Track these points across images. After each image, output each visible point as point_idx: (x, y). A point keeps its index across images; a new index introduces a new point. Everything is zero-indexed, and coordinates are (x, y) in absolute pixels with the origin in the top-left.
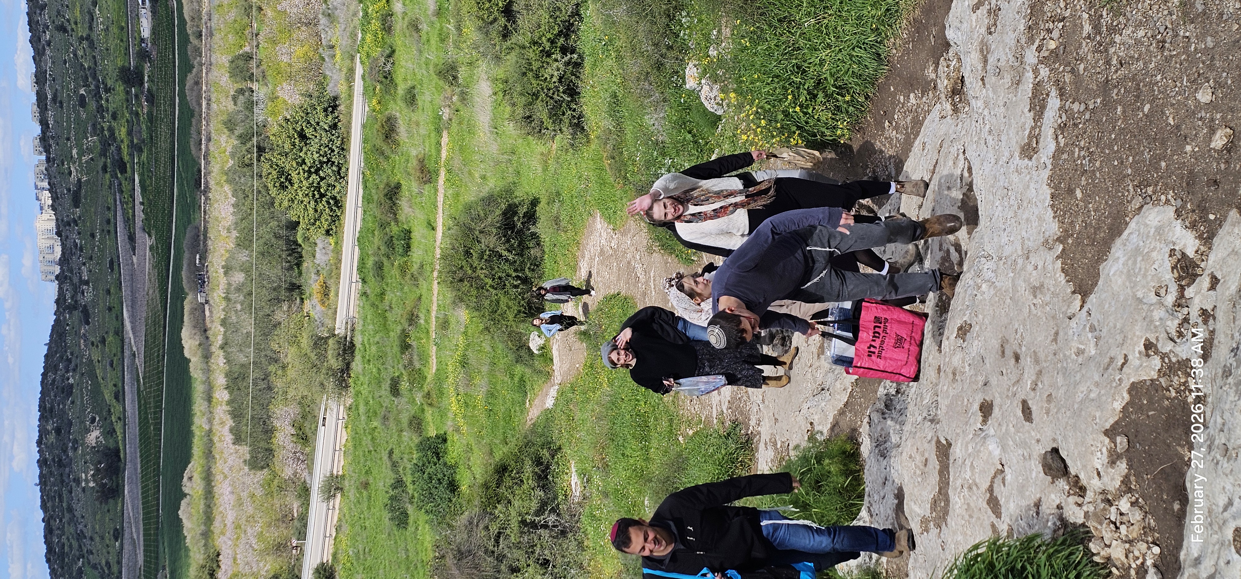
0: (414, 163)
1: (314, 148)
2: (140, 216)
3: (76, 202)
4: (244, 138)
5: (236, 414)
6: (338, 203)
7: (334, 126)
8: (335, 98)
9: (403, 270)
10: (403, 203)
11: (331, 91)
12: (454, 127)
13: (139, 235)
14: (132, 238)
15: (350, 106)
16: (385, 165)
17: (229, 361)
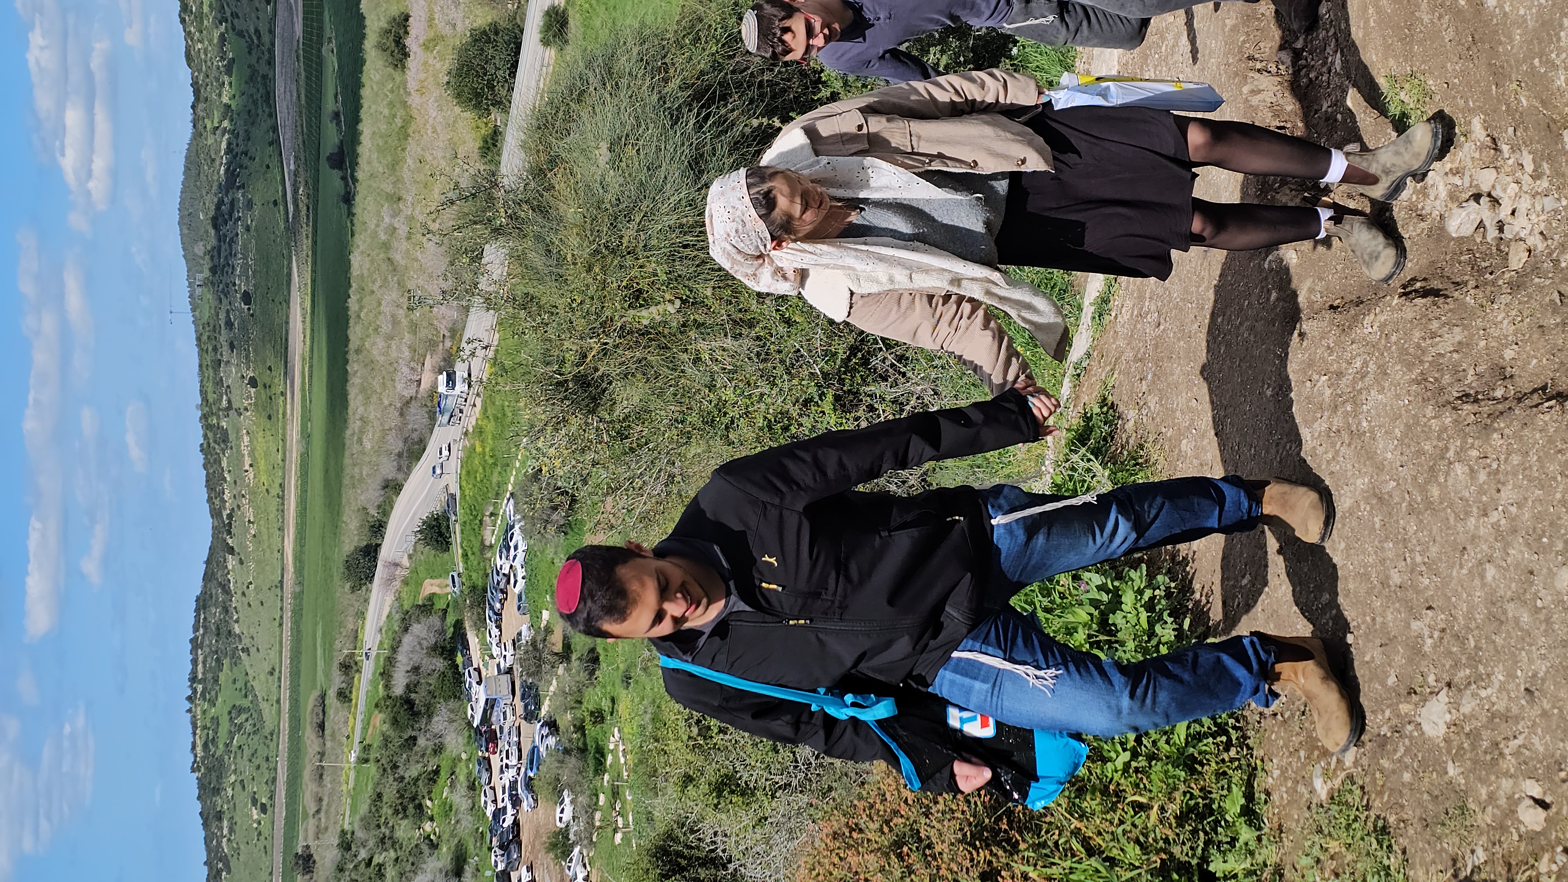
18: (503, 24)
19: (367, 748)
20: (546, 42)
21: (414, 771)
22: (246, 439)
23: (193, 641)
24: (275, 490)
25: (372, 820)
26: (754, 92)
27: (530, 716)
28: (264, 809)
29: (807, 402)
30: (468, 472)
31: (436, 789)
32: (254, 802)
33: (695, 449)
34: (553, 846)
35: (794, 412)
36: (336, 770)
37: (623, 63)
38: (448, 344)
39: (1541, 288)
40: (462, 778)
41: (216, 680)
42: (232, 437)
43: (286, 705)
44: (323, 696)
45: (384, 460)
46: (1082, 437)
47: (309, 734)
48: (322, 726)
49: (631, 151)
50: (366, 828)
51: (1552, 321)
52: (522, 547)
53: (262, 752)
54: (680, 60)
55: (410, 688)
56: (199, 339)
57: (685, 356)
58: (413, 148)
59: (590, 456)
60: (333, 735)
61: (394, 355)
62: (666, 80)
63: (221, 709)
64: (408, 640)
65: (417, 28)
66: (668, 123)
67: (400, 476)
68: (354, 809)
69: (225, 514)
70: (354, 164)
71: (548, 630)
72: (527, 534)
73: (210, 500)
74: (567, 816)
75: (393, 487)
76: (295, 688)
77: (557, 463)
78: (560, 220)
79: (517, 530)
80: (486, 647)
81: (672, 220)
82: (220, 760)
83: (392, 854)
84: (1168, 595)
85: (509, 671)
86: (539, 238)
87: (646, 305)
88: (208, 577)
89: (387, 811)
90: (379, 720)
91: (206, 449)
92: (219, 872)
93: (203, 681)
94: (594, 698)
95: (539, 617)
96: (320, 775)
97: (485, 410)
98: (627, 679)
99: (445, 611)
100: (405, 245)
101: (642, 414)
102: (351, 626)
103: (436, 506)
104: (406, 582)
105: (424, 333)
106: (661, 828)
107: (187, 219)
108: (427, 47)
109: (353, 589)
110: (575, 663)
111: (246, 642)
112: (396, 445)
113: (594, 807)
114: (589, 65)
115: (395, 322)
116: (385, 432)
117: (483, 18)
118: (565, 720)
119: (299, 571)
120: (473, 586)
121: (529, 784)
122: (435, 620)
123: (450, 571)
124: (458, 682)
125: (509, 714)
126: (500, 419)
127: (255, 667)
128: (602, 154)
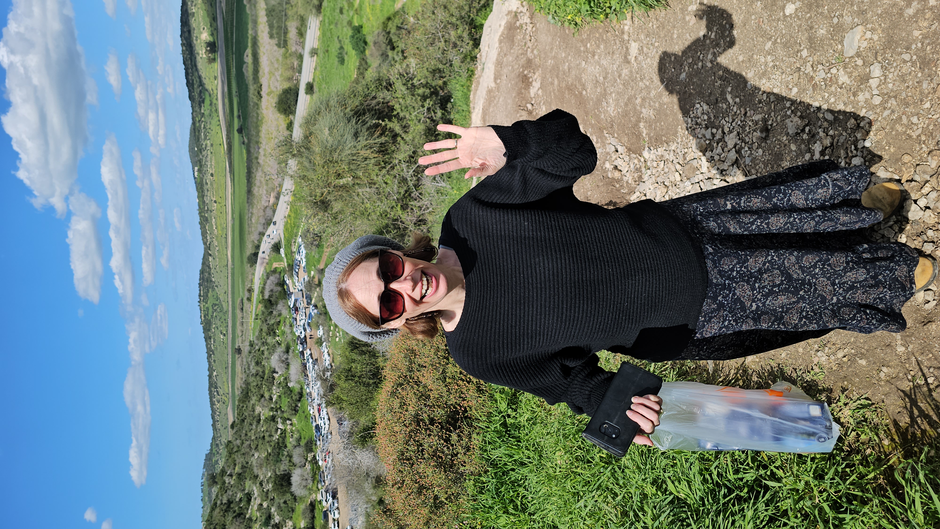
5: (270, 26)
18: (293, 87)
19: (257, 315)
20: (307, 93)
21: (272, 322)
22: (214, 220)
23: (199, 284)
24: (224, 236)
25: (260, 337)
26: (373, 112)
27: (309, 304)
28: (224, 335)
29: (392, 208)
30: (286, 229)
31: (279, 327)
32: (221, 333)
33: (358, 222)
34: (317, 343)
35: (389, 210)
36: (247, 322)
37: (332, 103)
38: (278, 189)
39: (598, 174)
40: (288, 323)
41: (207, 296)
42: (209, 219)
43: (230, 303)
44: (242, 300)
45: (259, 225)
47: (238, 311)
48: (242, 309)
49: (335, 131)
50: (258, 339)
51: (601, 184)
52: (304, 252)
53: (223, 317)
54: (350, 102)
55: (270, 296)
56: (197, 188)
57: (354, 194)
58: (264, 126)
59: (325, 225)
60: (246, 312)
61: (261, 192)
62: (346, 108)
63: (209, 304)
64: (269, 282)
65: (264, 89)
66: (347, 122)
67: (264, 231)
68: (253, 334)
69: (208, 243)
71: (313, 278)
72: (306, 248)
73: (203, 239)
74: (321, 333)
75: (262, 234)
76: (233, 298)
77: (315, 227)
78: (314, 152)
79: (302, 247)
80: (294, 283)
81: (349, 152)
82: (210, 320)
83: (266, 347)
85: (302, 290)
86: (307, 158)
87: (342, 178)
88: (203, 264)
89: (264, 334)
90: (261, 307)
91: (201, 223)
92: (211, 355)
93: (203, 296)
95: (310, 273)
96: (242, 324)
97: (291, 210)
99: (280, 273)
100: (263, 157)
101: (341, 212)
102: (250, 278)
103: (276, 240)
104: (267, 264)
105: (270, 186)
107: (191, 150)
109: (251, 266)
111: (217, 283)
112: (263, 221)
113: (330, 330)
114: (321, 104)
115: (261, 182)
116: (259, 217)
117: (286, 85)
118: (320, 304)
119: (233, 261)
120: (289, 265)
121: (309, 324)
122: (277, 275)
123: (281, 260)
124: (285, 294)
125: (302, 304)
126: (296, 212)
127: (220, 291)
128: (326, 132)
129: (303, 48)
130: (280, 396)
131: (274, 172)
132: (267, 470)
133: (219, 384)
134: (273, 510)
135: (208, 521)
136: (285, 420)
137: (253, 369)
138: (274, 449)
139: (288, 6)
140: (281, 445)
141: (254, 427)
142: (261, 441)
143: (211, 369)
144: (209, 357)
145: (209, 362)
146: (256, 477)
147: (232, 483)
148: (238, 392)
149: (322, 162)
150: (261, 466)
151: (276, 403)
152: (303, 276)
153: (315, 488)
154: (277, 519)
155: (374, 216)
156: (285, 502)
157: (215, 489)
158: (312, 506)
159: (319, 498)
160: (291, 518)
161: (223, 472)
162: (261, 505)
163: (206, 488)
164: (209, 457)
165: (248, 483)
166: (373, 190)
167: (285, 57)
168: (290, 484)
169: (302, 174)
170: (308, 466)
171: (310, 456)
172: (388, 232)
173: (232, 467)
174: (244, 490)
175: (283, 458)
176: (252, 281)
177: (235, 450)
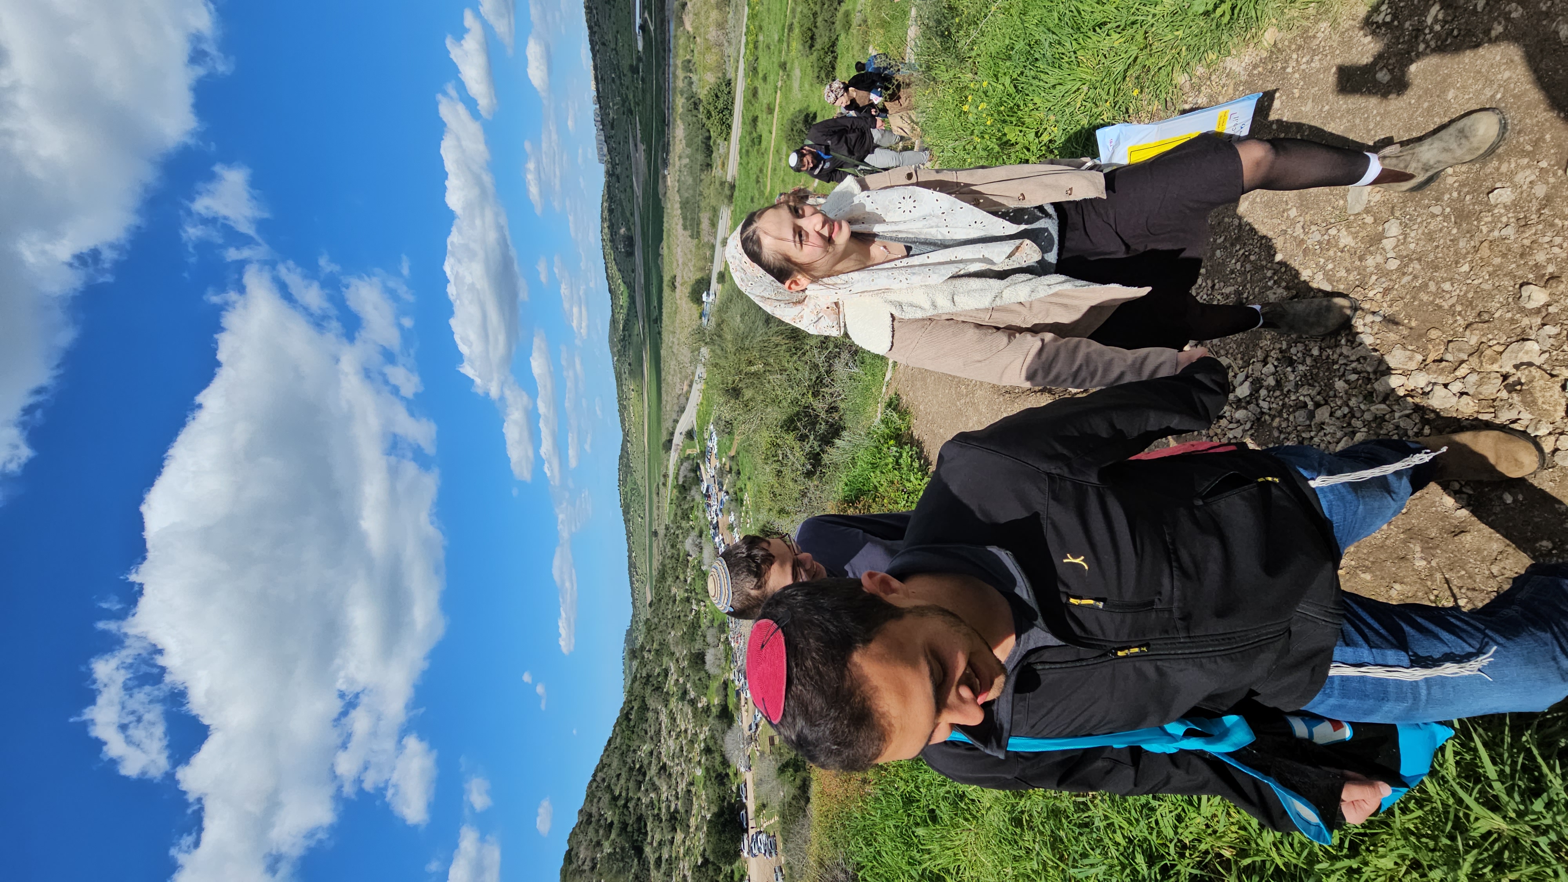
0: (765, 106)
1: (721, 101)
2: (639, 136)
3: (612, 128)
4: (688, 99)
5: (685, 218)
6: (729, 127)
7: (729, 93)
8: (730, 80)
9: (758, 151)
10: (759, 124)
11: (728, 77)
12: (783, 89)
13: (639, 143)
14: (636, 145)
15: (736, 84)
16: (751, 108)
17: (680, 197)
18: (705, 277)
19: (672, 500)
20: (718, 282)
21: (686, 506)
22: (631, 408)
23: (619, 469)
24: (641, 423)
25: (674, 521)
27: (720, 490)
28: (642, 518)
29: (804, 394)
30: (699, 417)
31: (693, 512)
32: (639, 516)
33: (769, 410)
34: (729, 528)
35: (800, 398)
36: (663, 507)
38: (691, 377)
40: (701, 509)
41: (626, 481)
42: (627, 407)
43: (647, 488)
44: (658, 485)
45: (673, 413)
46: (889, 405)
47: (654, 496)
48: (658, 494)
50: (673, 523)
52: (716, 439)
53: (641, 502)
55: (684, 482)
56: (616, 377)
57: (765, 381)
58: (678, 316)
59: (737, 412)
60: (662, 497)
61: (675, 381)
63: (628, 489)
64: (683, 468)
65: (678, 279)
67: (678, 418)
68: (669, 518)
69: (626, 431)
70: (661, 322)
71: (725, 464)
72: (717, 435)
73: (622, 426)
74: (733, 519)
75: (676, 421)
76: (650, 483)
77: (727, 414)
78: (726, 340)
79: (714, 434)
80: (706, 469)
81: (760, 339)
82: (629, 504)
83: (681, 531)
84: (917, 453)
85: (714, 477)
86: (719, 345)
87: (753, 365)
88: (622, 449)
89: (679, 518)
90: (675, 491)
91: (620, 411)
93: (622, 481)
94: (740, 484)
95: (722, 461)
96: (658, 508)
97: (703, 398)
98: (749, 479)
99: (693, 459)
100: (677, 347)
101: (752, 399)
102: (665, 464)
103: (690, 428)
104: (681, 450)
105: (682, 374)
106: (762, 523)
107: (611, 341)
108: (682, 285)
109: (666, 452)
110: (733, 474)
111: (634, 469)
112: (676, 408)
113: (741, 516)
115: (675, 370)
116: (673, 404)
117: (699, 275)
118: (731, 491)
119: (649, 447)
120: (701, 452)
121: (721, 510)
122: (691, 461)
123: (694, 447)
124: (698, 480)
125: (714, 490)
126: (708, 400)
127: (637, 476)
128: (738, 319)
129: (715, 238)
130: (694, 579)
131: (687, 360)
132: (682, 648)
133: (638, 565)
134: (688, 685)
135: (629, 692)
136: (699, 601)
137: (669, 551)
138: (689, 628)
139: (701, 197)
140: (695, 626)
141: (670, 606)
142: (676, 620)
143: (630, 550)
144: (628, 538)
145: (628, 543)
146: (673, 654)
147: (651, 658)
148: (655, 573)
149: (733, 350)
150: (677, 644)
151: (691, 585)
152: (715, 462)
153: (727, 668)
154: (692, 694)
155: (785, 403)
156: (700, 679)
157: (635, 663)
158: (725, 685)
159: (732, 677)
160: (705, 695)
161: (642, 648)
162: (678, 680)
163: (627, 662)
164: (629, 633)
165: (665, 659)
166: (785, 376)
167: (698, 247)
168: (704, 662)
169: (714, 362)
170: (721, 647)
171: (723, 637)
172: (800, 420)
173: (650, 643)
174: (661, 666)
175: (698, 638)
176: (667, 467)
177: (653, 627)
